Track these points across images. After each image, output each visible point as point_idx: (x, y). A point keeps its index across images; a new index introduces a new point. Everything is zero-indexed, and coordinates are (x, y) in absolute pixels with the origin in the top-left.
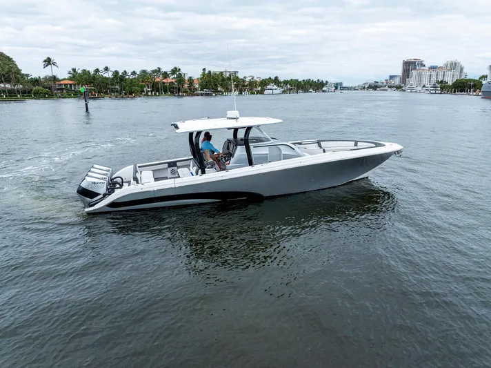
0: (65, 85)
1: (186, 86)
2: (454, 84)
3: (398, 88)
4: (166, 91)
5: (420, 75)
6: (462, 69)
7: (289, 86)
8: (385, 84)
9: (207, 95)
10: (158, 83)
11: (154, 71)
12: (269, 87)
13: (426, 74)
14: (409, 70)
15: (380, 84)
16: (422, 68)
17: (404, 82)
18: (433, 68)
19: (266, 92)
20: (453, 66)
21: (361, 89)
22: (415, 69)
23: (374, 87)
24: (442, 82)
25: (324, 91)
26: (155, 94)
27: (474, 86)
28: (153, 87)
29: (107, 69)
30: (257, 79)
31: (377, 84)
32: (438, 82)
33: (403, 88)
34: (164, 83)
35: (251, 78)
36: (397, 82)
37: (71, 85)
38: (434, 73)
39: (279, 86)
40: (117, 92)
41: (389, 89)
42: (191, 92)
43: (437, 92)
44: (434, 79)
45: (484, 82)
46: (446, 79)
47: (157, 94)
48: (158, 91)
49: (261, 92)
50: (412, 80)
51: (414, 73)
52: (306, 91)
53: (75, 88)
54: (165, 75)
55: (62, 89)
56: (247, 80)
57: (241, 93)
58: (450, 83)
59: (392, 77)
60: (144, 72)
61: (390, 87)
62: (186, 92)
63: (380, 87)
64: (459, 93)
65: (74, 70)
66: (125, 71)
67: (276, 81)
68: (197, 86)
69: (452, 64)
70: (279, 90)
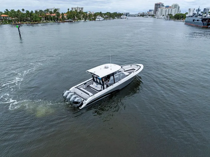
0: (3, 17)
1: (61, 17)
2: (175, 16)
3: (153, 16)
4: (52, 20)
5: (162, 10)
6: (179, 8)
7: (106, 16)
8: (147, 14)
9: (70, 21)
10: (48, 16)
11: (45, 11)
12: (98, 17)
13: (164, 9)
14: (157, 8)
15: (145, 14)
16: (163, 7)
17: (155, 13)
18: (167, 7)
19: (97, 19)
20: (176, 6)
21: (137, 16)
22: (160, 7)
23: (143, 15)
24: (170, 14)
25: (121, 18)
26: (47, 21)
27: (183, 17)
28: (45, 18)
29: (23, 10)
30: (92, 13)
31: (144, 14)
32: (169, 15)
33: (155, 16)
34: (50, 16)
35: (89, 12)
36: (152, 13)
37: (6, 17)
38: (167, 10)
39: (102, 17)
40: (29, 21)
41: (149, 17)
42: (63, 20)
43: (168, 19)
44: (167, 13)
45: (186, 16)
46: (172, 14)
47: (48, 21)
48: (48, 20)
49: (94, 19)
50: (158, 13)
51: (159, 9)
52: (114, 18)
53: (8, 19)
54: (51, 13)
55: (2, 19)
56: (88, 13)
57: (85, 20)
58: (174, 15)
59: (150, 11)
60: (41, 11)
61: (149, 16)
62: (61, 20)
63: (145, 15)
64: (177, 20)
65: (7, 10)
66: (32, 11)
67: (101, 14)
68: (65, 17)
69: (175, 5)
70: (102, 19)
